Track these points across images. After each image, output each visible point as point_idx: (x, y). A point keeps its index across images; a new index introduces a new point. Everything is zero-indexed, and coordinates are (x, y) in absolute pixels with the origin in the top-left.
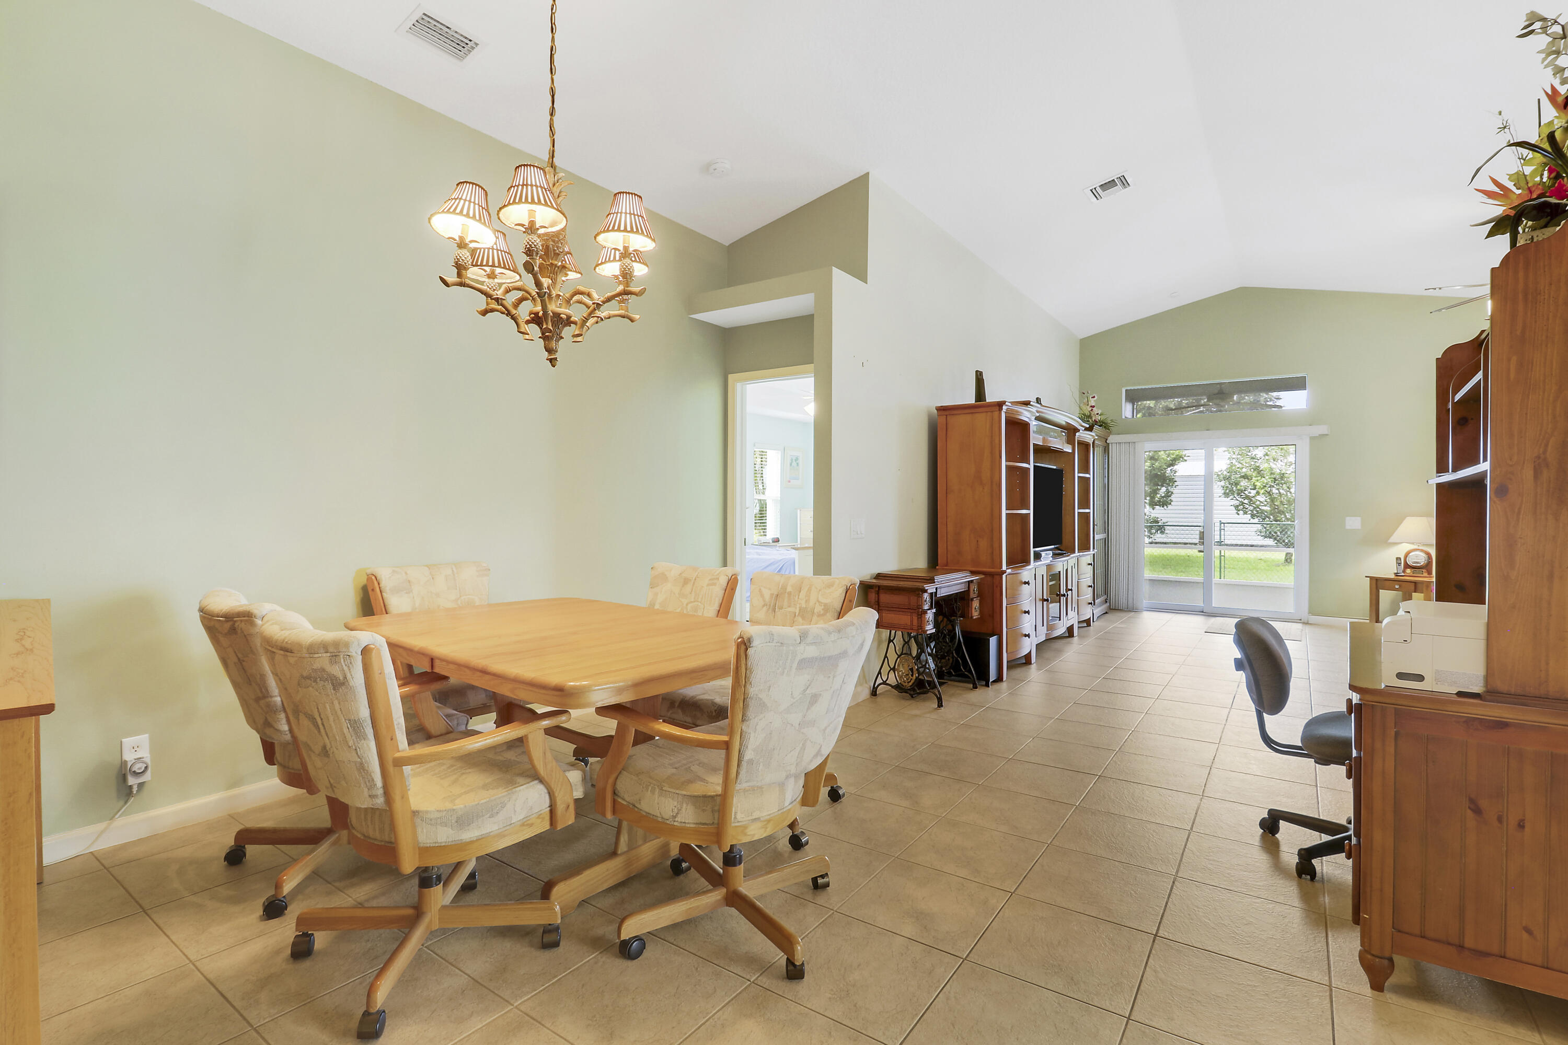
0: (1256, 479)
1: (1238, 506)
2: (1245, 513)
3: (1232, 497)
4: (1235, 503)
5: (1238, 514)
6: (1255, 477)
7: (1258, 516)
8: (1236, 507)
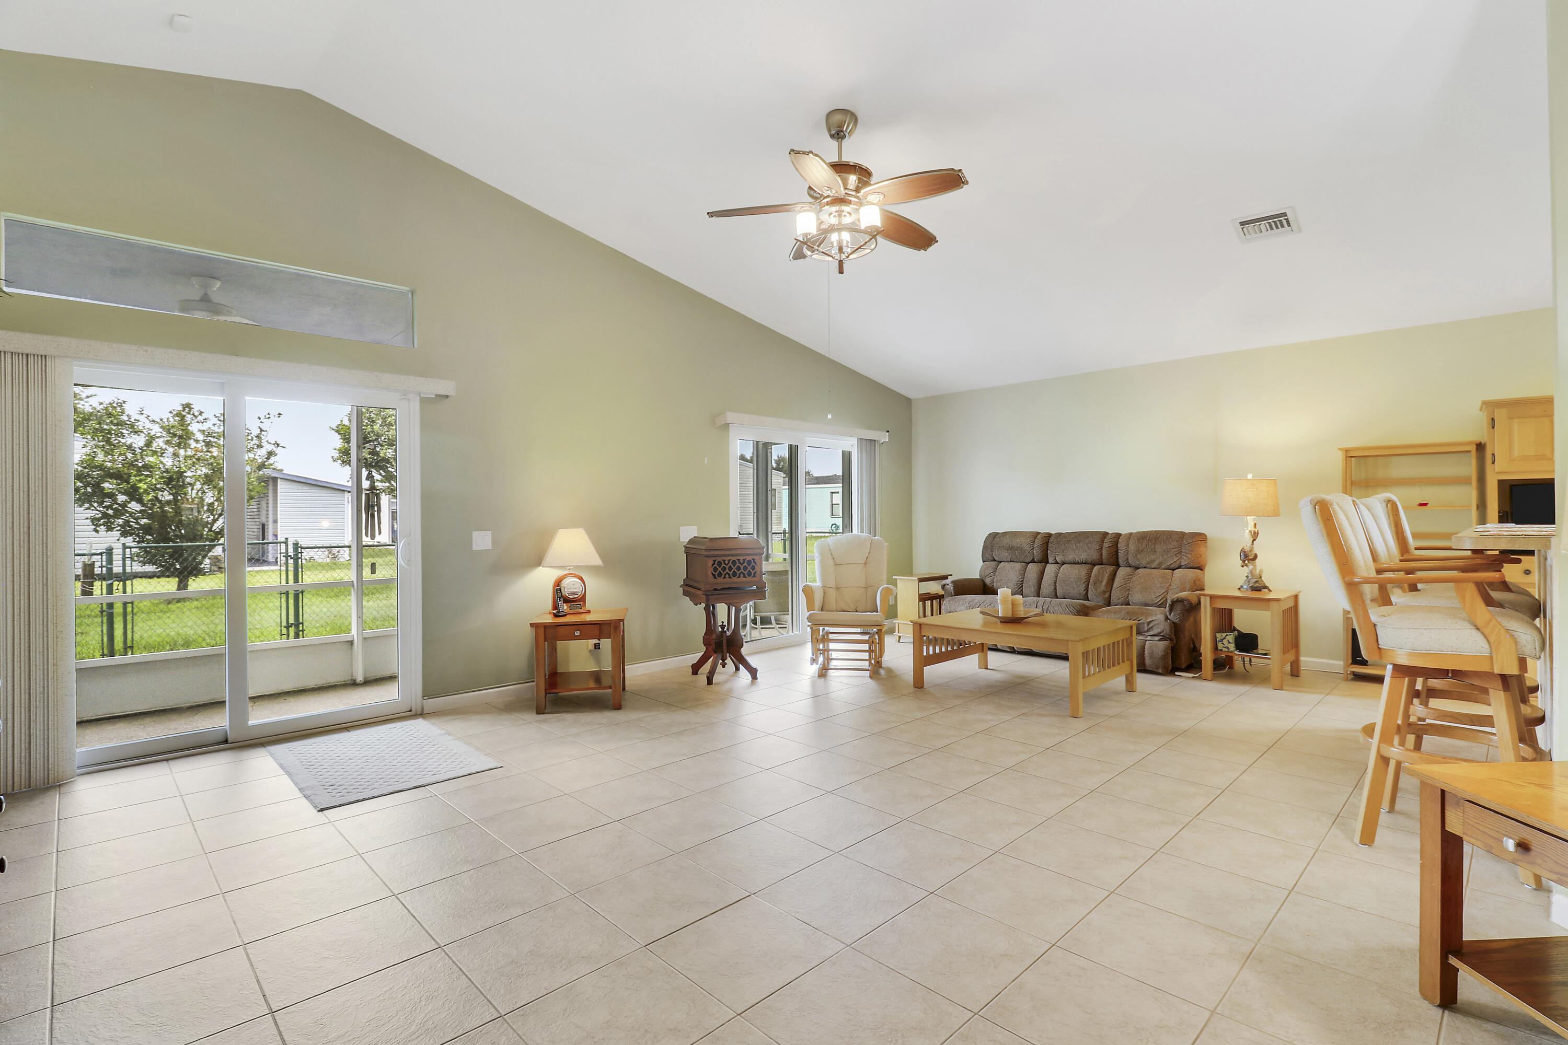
0: (138, 478)
1: (99, 519)
2: (109, 529)
3: (86, 505)
4: (92, 515)
5: (97, 531)
6: (135, 476)
7: (133, 534)
8: (94, 521)
